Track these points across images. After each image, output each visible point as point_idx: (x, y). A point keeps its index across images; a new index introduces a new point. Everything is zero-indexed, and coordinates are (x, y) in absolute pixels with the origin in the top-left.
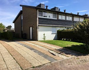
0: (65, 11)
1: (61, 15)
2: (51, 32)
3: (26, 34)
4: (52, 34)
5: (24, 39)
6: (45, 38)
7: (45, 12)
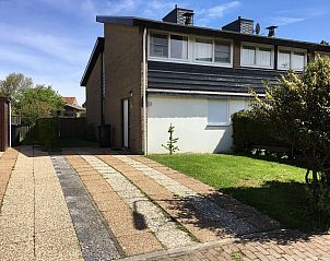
0: (271, 33)
1: (254, 48)
2: (205, 121)
3: (109, 126)
4: (208, 127)
5: (101, 147)
6: (175, 145)
7: (180, 38)
